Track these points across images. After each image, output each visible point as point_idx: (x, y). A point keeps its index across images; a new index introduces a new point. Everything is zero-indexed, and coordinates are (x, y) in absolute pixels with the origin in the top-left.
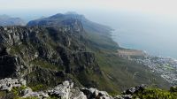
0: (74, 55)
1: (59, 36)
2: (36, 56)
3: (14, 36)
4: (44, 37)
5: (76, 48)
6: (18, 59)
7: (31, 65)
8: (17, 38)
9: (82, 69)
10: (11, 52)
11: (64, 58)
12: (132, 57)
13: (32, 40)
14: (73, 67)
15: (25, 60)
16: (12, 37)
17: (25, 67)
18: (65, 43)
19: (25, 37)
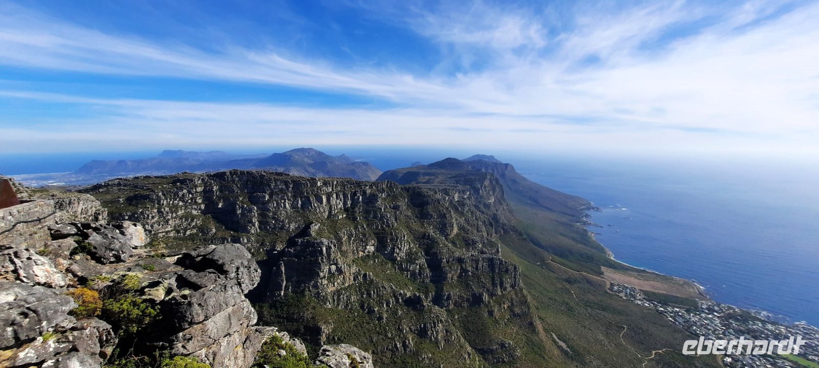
0: (460, 261)
1: (430, 209)
2: (371, 248)
3: (334, 200)
4: (396, 208)
5: (469, 244)
6: (328, 248)
7: (354, 269)
8: (338, 204)
9: (477, 300)
10: (320, 233)
11: (435, 264)
12: (649, 296)
13: (367, 212)
14: (454, 291)
15: (344, 254)
16: (328, 200)
17: (340, 271)
18: (443, 229)
19: (355, 202)
